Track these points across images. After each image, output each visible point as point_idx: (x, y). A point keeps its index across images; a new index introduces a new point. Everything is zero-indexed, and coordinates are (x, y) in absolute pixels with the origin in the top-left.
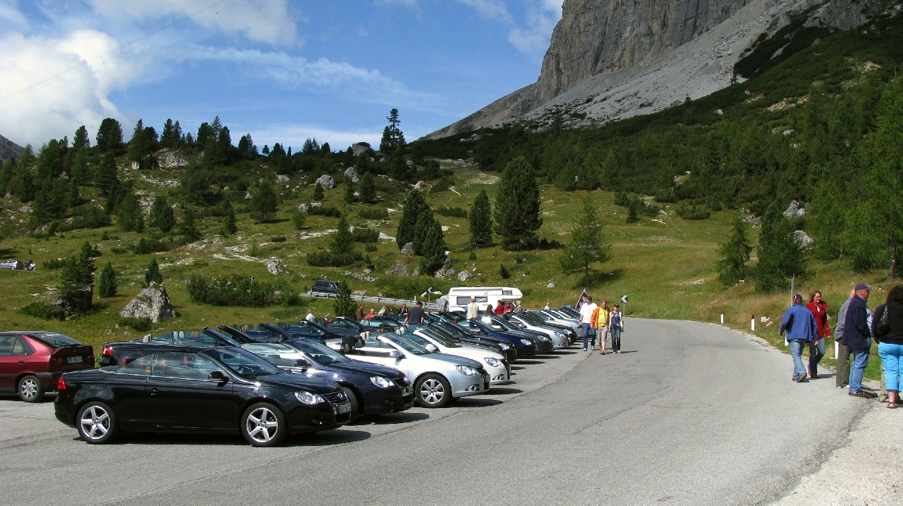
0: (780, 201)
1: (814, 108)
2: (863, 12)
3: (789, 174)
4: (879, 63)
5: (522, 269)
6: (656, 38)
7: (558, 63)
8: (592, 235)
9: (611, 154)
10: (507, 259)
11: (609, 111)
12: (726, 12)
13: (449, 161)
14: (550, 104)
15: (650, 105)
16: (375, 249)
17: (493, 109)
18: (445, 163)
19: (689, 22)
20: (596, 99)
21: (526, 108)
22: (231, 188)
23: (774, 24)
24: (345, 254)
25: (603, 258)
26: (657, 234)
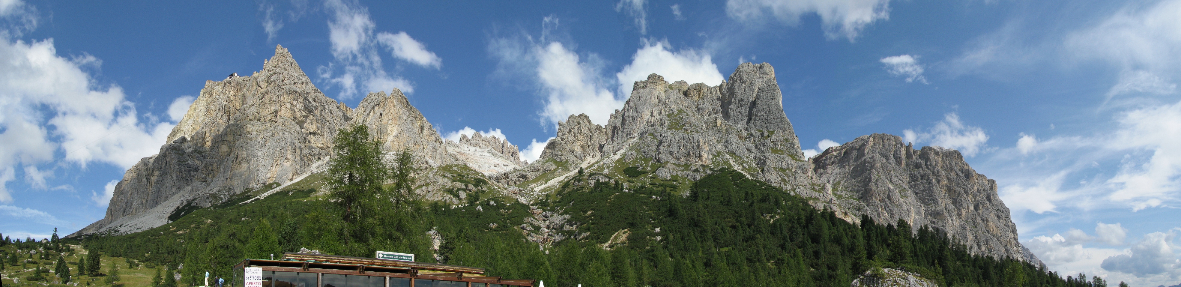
0: (177, 263)
1: (190, 234)
2: (210, 202)
3: (180, 255)
4: (212, 220)
5: (94, 282)
6: (144, 205)
7: (111, 212)
8: (114, 272)
9: (125, 246)
10: (89, 279)
11: (127, 230)
12: (167, 198)
13: (74, 245)
14: (108, 227)
15: (140, 229)
16: (48, 275)
17: (89, 227)
18: (72, 246)
19: (155, 200)
20: (124, 225)
21: (100, 227)
22: (3, 254)
23: (182, 204)
24: (39, 277)
25: (118, 280)
26: (138, 272)
